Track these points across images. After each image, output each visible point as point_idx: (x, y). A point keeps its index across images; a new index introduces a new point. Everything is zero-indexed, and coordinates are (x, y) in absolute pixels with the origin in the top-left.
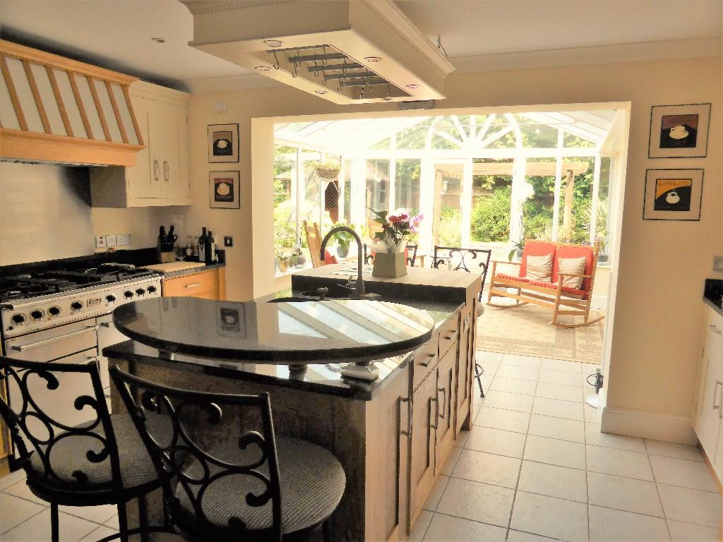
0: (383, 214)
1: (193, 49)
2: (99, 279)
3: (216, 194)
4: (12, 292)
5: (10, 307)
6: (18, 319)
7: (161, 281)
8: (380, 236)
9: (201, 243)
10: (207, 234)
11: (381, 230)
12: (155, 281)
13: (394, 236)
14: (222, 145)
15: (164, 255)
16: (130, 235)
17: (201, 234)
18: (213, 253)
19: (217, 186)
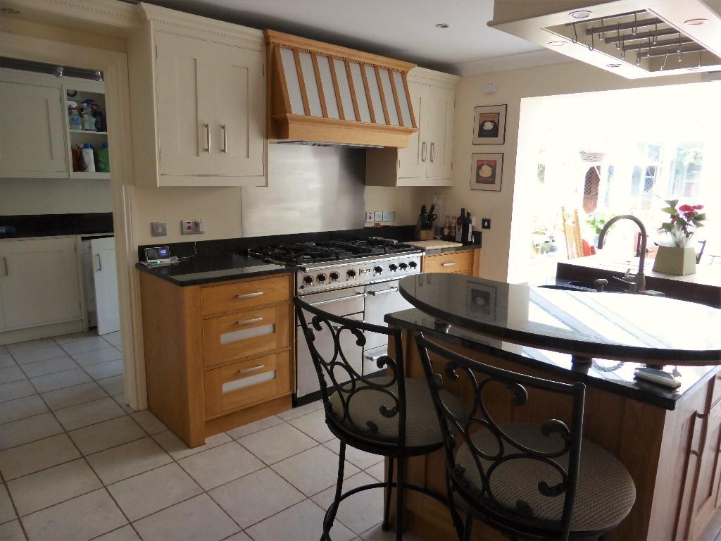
0: (673, 203)
1: (491, 29)
2: (370, 251)
3: (478, 175)
4: (305, 257)
5: (304, 269)
6: (308, 280)
7: (422, 257)
8: (667, 227)
9: (458, 223)
10: (466, 215)
11: (669, 221)
12: (415, 257)
13: (684, 229)
14: (489, 126)
15: (423, 233)
16: (394, 212)
17: (459, 214)
18: (470, 235)
19: (479, 168)
